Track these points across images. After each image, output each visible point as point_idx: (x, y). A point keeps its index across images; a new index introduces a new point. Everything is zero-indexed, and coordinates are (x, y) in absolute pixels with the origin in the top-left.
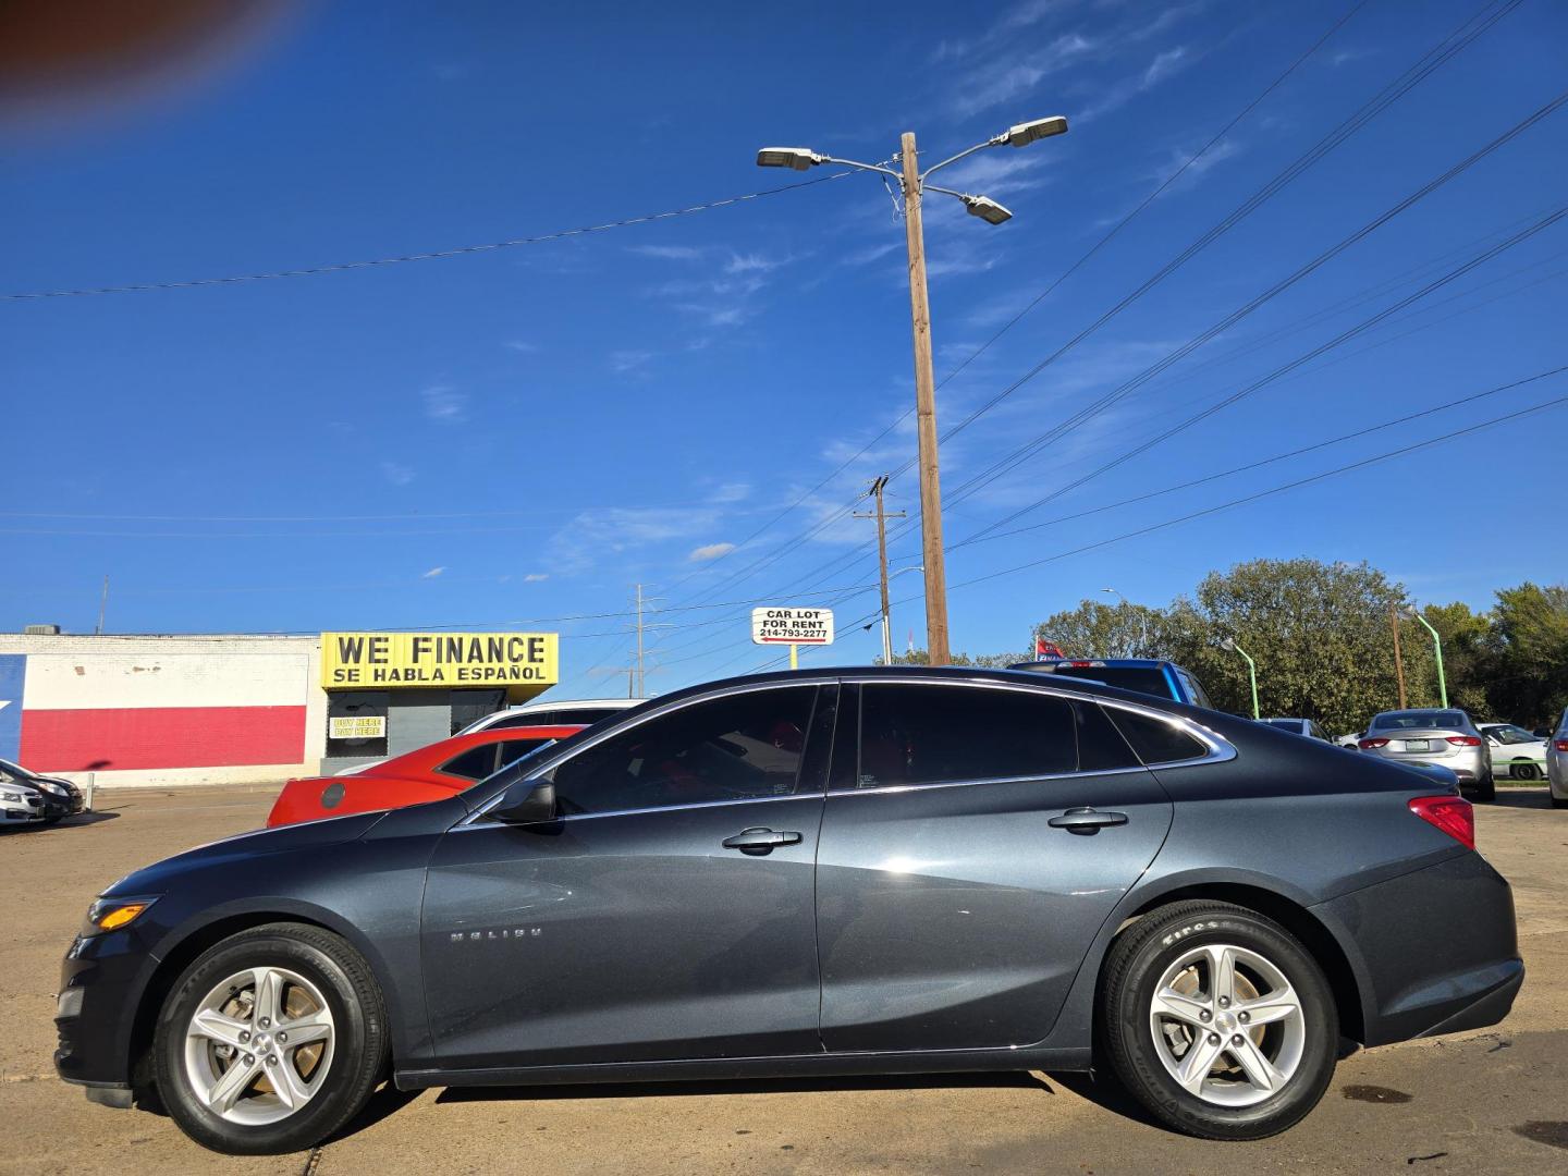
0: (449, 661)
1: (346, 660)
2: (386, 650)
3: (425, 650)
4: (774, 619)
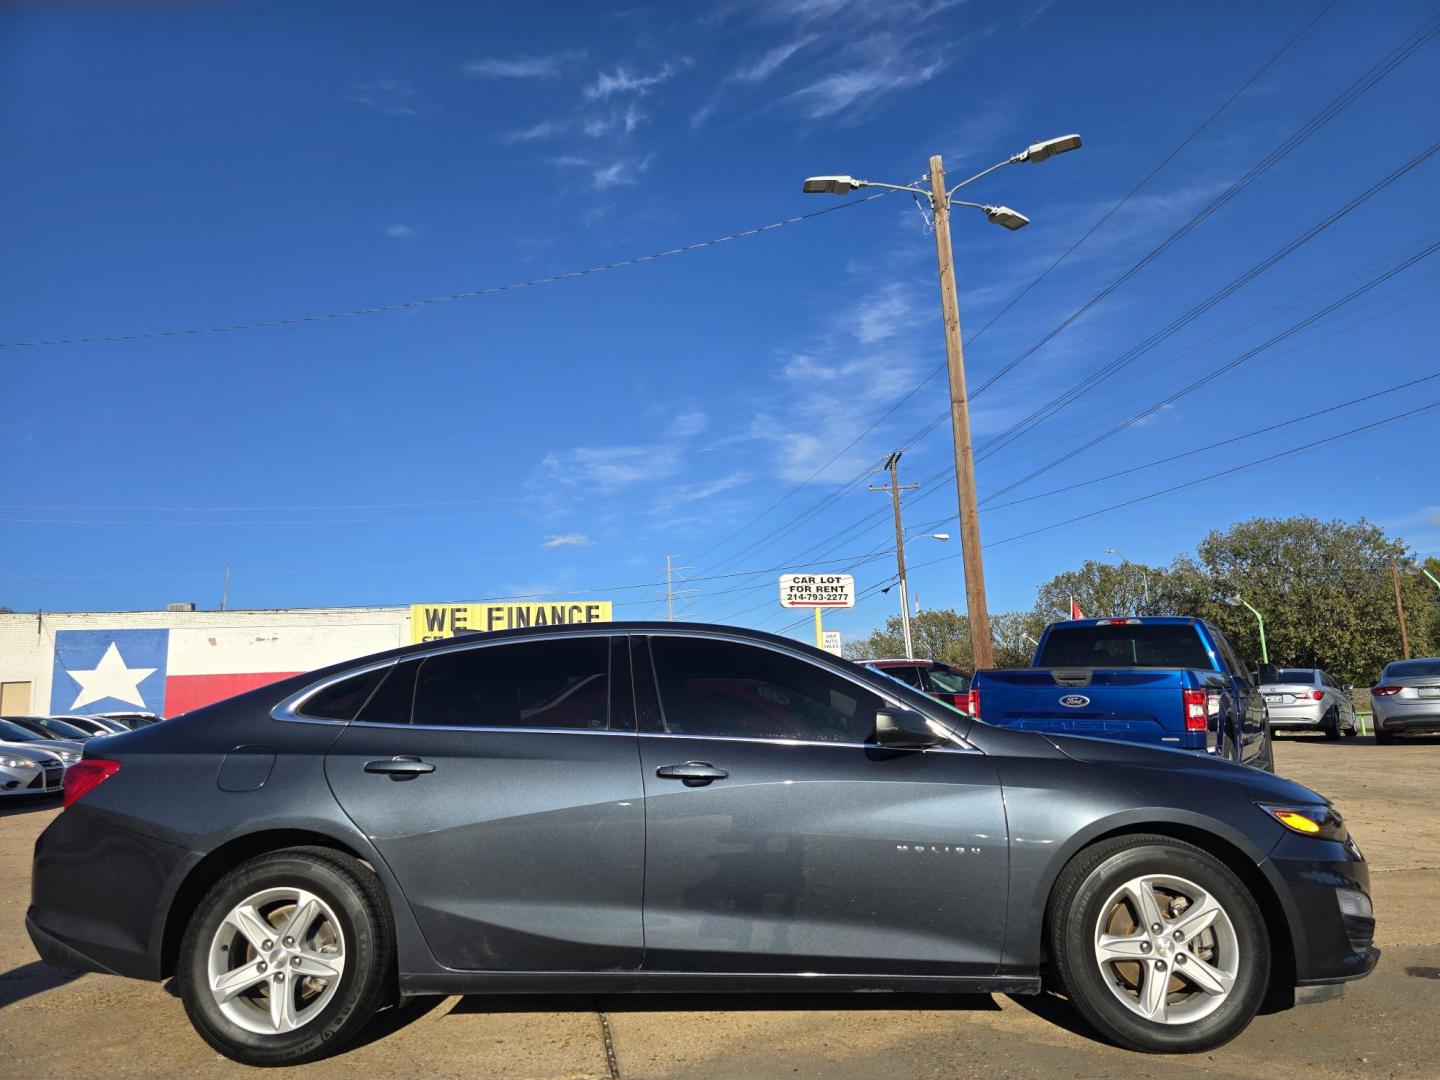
1: (431, 628)
2: (465, 619)
3: (498, 618)
4: (800, 584)
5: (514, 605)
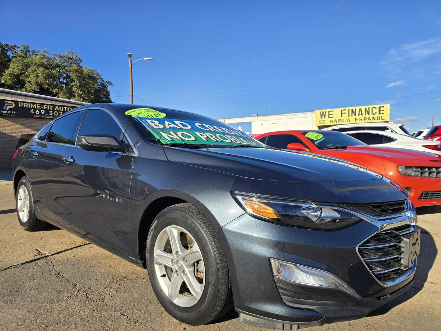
0: (352, 116)
1: (322, 118)
2: (333, 114)
3: (344, 113)
5: (350, 108)
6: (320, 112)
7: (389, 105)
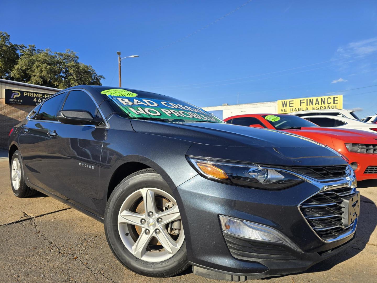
0: (310, 105)
1: (283, 107)
2: (293, 104)
3: (303, 103)
5: (308, 99)
6: (282, 102)
7: (342, 96)
